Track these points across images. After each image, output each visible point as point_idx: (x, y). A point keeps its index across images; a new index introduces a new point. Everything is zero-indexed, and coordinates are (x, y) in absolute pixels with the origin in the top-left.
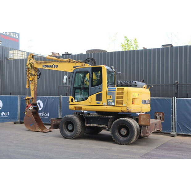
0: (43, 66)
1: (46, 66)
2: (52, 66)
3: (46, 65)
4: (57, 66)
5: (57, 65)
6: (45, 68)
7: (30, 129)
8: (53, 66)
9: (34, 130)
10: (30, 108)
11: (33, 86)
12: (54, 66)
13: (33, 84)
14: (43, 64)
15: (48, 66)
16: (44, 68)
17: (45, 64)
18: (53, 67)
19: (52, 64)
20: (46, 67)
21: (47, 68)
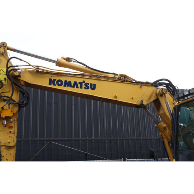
0: (51, 82)
1: (60, 83)
2: (79, 85)
3: (59, 81)
4: (93, 87)
5: (95, 85)
6: (57, 87)
8: (81, 84)
11: (12, 135)
12: (84, 86)
13: (11, 127)
14: (50, 76)
15: (68, 84)
16: (52, 86)
17: (58, 78)
18: (81, 87)
19: (81, 80)
20: (60, 85)
21: (62, 88)
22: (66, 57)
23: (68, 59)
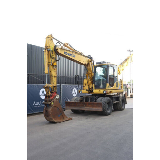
0: (65, 53)
3: (67, 53)
4: (75, 56)
6: (66, 55)
7: (58, 121)
8: (72, 54)
9: (62, 121)
10: (56, 97)
11: (55, 72)
12: (72, 56)
14: (64, 51)
15: (69, 54)
16: (65, 55)
19: (72, 53)
20: (67, 54)
22: (67, 43)
23: (68, 44)
